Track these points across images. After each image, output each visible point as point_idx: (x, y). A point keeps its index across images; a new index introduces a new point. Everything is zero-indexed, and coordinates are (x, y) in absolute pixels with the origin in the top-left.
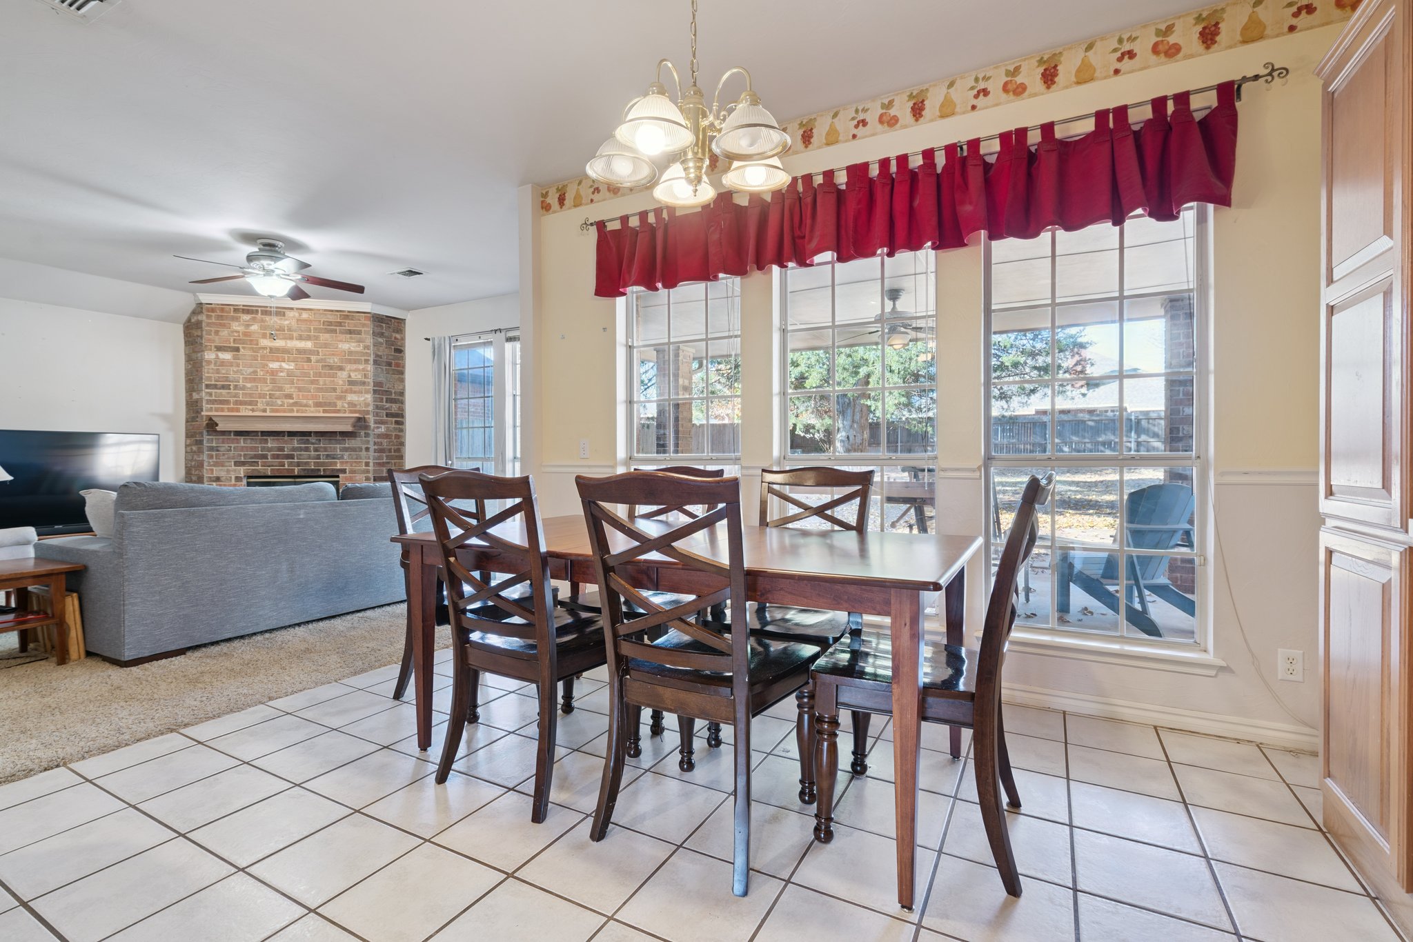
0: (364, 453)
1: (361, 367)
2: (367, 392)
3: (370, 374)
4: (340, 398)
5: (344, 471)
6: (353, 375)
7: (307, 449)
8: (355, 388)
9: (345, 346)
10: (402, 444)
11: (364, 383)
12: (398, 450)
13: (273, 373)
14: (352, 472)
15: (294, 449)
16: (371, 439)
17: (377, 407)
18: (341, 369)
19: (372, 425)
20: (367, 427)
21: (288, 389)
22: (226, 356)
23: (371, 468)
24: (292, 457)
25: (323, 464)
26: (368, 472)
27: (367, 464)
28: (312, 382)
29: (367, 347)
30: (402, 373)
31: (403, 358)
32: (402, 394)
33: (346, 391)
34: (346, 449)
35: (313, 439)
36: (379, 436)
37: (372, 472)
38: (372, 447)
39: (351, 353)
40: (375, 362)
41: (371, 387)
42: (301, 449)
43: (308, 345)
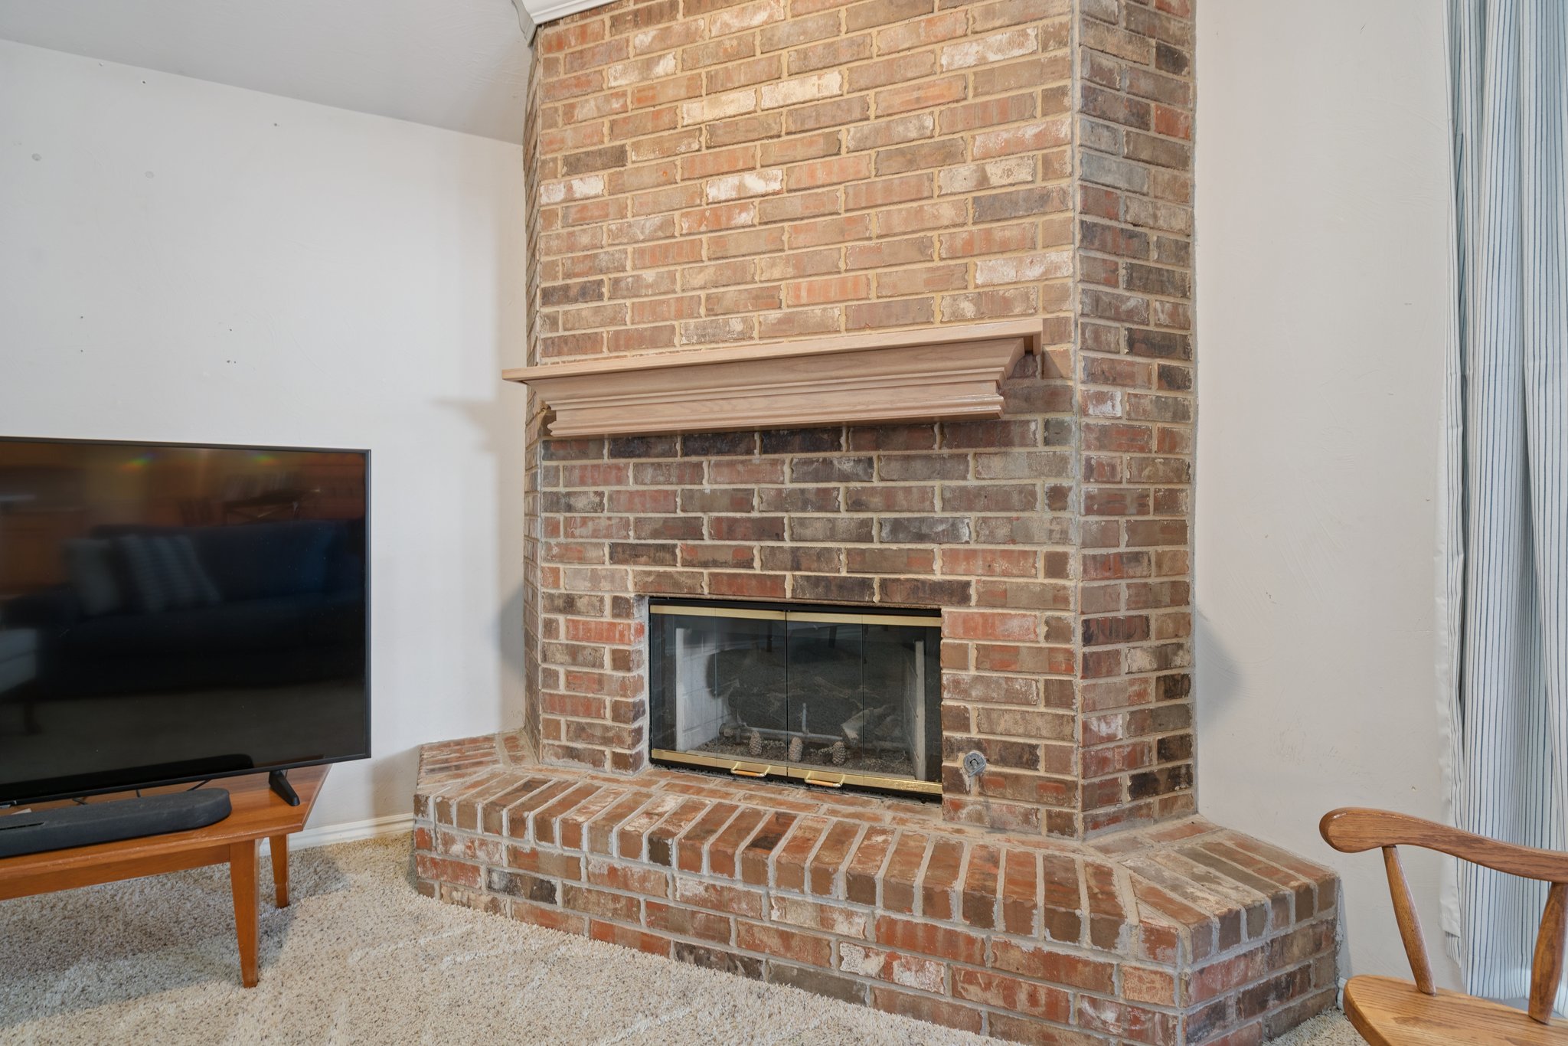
0: (1041, 516)
1: (1029, 131)
2: (1054, 241)
3: (1072, 158)
4: (941, 281)
5: (959, 593)
6: (995, 172)
7: (824, 500)
8: (1006, 230)
9: (963, 55)
10: (1183, 473)
11: (1041, 201)
12: (1170, 502)
13: (718, 218)
14: (995, 597)
15: (782, 501)
16: (1075, 451)
17: (1098, 306)
18: (949, 155)
19: (1079, 387)
20: (1055, 398)
21: (766, 270)
22: (590, 185)
23: (1073, 582)
24: (770, 529)
25: (879, 561)
26: (1059, 599)
27: (1056, 565)
28: (843, 233)
29: (1056, 37)
30: (1182, 160)
31: (1184, 95)
32: (1182, 251)
33: (969, 250)
34: (967, 500)
35: (844, 459)
36: (1106, 436)
37: (1075, 602)
38: (1079, 489)
39: (986, 76)
40: (1091, 104)
41: (1072, 215)
42: (803, 501)
43: (832, 82)
